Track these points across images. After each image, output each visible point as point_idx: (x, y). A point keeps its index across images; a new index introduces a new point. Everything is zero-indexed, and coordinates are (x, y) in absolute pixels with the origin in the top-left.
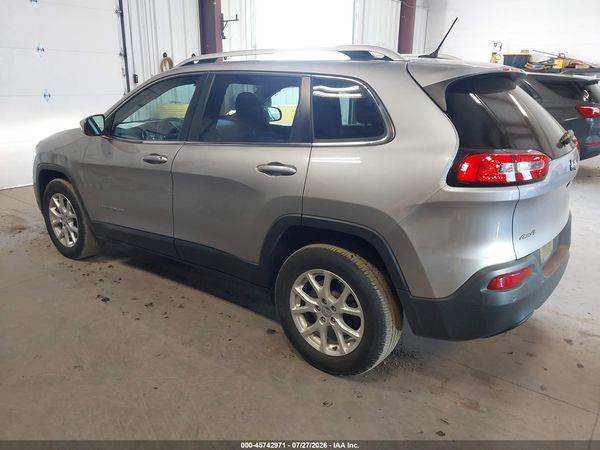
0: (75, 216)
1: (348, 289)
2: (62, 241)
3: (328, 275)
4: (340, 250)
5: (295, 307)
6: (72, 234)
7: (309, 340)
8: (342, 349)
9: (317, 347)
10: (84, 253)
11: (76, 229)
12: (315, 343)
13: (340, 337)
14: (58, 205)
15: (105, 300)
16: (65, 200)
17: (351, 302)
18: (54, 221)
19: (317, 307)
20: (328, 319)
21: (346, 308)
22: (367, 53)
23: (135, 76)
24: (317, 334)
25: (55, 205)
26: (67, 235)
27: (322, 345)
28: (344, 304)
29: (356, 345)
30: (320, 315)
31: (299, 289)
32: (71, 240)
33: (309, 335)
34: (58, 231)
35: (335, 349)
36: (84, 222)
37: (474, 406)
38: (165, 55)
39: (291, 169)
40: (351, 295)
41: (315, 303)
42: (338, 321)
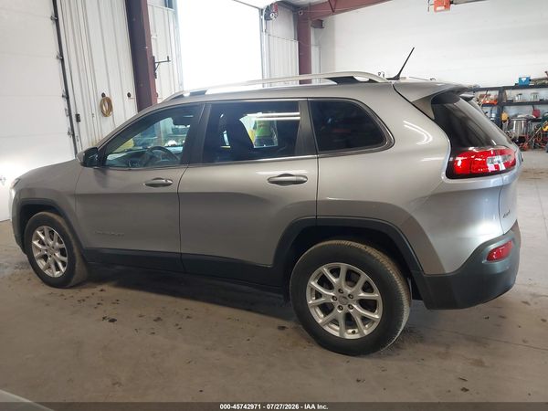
0: (63, 246)
1: (364, 277)
2: (47, 272)
3: (344, 267)
4: (354, 244)
5: (311, 301)
6: (60, 264)
7: (327, 328)
8: (360, 332)
9: (337, 334)
10: (74, 281)
11: (65, 259)
12: (334, 331)
13: (359, 321)
14: (43, 238)
15: (113, 321)
16: (51, 232)
17: (367, 288)
18: (36, 254)
19: (333, 297)
20: (345, 307)
21: (362, 294)
22: (352, 78)
23: (78, 116)
24: (335, 322)
25: (38, 237)
26: (53, 266)
27: (340, 331)
28: (361, 291)
29: (375, 325)
30: (337, 304)
31: (314, 284)
32: (58, 269)
33: (327, 324)
34: (41, 264)
35: (354, 332)
36: (75, 251)
37: (480, 363)
38: (103, 95)
39: (302, 178)
40: (367, 282)
41: (332, 294)
42: (355, 306)
